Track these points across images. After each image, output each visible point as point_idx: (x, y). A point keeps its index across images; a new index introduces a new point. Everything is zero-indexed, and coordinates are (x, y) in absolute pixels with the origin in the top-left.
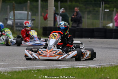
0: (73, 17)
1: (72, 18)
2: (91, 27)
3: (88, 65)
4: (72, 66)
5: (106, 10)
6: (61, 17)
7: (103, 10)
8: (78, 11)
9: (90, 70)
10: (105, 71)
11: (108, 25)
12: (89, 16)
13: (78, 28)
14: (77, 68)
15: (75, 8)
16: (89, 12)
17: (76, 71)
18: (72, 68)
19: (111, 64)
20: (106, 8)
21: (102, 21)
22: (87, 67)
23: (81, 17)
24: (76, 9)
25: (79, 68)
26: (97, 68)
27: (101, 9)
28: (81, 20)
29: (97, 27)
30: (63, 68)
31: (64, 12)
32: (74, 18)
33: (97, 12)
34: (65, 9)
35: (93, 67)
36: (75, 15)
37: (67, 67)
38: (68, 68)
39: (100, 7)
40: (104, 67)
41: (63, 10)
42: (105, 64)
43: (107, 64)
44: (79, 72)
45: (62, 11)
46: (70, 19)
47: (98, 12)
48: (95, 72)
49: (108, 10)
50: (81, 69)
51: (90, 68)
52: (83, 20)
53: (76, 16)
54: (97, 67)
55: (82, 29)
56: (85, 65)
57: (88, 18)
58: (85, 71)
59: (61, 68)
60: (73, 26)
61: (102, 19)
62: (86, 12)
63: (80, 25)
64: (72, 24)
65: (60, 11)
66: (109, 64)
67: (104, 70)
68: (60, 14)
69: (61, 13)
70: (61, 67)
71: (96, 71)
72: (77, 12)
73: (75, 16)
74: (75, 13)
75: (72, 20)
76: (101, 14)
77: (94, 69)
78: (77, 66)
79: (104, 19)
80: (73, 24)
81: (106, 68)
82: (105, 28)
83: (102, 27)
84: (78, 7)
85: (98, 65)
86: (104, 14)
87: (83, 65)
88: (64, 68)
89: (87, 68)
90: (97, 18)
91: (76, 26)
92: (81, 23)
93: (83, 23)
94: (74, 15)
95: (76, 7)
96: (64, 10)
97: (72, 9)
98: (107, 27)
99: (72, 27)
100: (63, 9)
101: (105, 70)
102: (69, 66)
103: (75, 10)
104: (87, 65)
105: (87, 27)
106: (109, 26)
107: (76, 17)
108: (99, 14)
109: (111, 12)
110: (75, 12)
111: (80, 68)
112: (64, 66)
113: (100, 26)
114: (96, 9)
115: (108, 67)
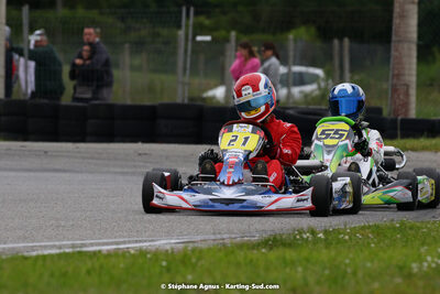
0: (78, 61)
1: (74, 65)
2: (147, 102)
3: (136, 242)
4: (73, 246)
5: (199, 38)
6: (32, 64)
7: (190, 37)
8: (97, 40)
9: (141, 261)
10: (199, 264)
11: (210, 93)
12: (137, 61)
13: (96, 102)
14: (95, 253)
15: (86, 30)
16: (138, 46)
17: (89, 264)
18: (73, 253)
19: (219, 236)
20: (200, 30)
21: (187, 79)
22: (133, 248)
23: (107, 63)
24: (90, 34)
25: (100, 251)
26: (167, 251)
27: (181, 33)
28: (109, 74)
29: (166, 100)
30: (40, 253)
31: (45, 44)
32: (83, 65)
33: (166, 43)
34: (49, 33)
35: (153, 249)
36: (85, 54)
37: (58, 251)
38: (59, 255)
39: (179, 27)
40: (193, 250)
41: (39, 38)
42: (199, 238)
43: (207, 237)
44: (101, 267)
45: (36, 42)
46: (66, 69)
47: (171, 43)
48: (162, 267)
49: (208, 38)
50: (109, 255)
51: (142, 253)
52: (116, 73)
53: (90, 58)
54: (168, 247)
55: (111, 107)
56: (124, 243)
57: (133, 68)
58: (122, 265)
59: (34, 253)
60: (77, 95)
61: (188, 72)
62: (127, 46)
63: (105, 92)
64: (75, 88)
65: (29, 42)
66: (213, 237)
67: (194, 260)
68: (30, 51)
69: (32, 47)
70: (33, 249)
71: (164, 264)
72: (90, 44)
73: (85, 60)
74: (86, 48)
75: (73, 76)
76: (181, 51)
77: (157, 255)
78: (92, 245)
79: (194, 71)
80: (78, 90)
81: (201, 251)
82: (199, 103)
83: (186, 101)
84: (95, 28)
85: (173, 241)
86: (193, 52)
87: (117, 243)
88: (46, 252)
89: (132, 252)
90: (169, 68)
91: (88, 95)
92: (109, 84)
93: (115, 86)
94: (80, 57)
95: (88, 27)
96: (45, 38)
97: (72, 32)
98: (204, 99)
99: (75, 99)
100: (38, 32)
101: (199, 259)
102: (65, 246)
103: (85, 38)
104: (129, 242)
105: (129, 102)
106: (213, 98)
107: (88, 62)
108: (174, 53)
109: (218, 45)
110: (85, 44)
111: (105, 252)
112: (45, 247)
113: (180, 97)
114: (165, 32)
115: (209, 249)
